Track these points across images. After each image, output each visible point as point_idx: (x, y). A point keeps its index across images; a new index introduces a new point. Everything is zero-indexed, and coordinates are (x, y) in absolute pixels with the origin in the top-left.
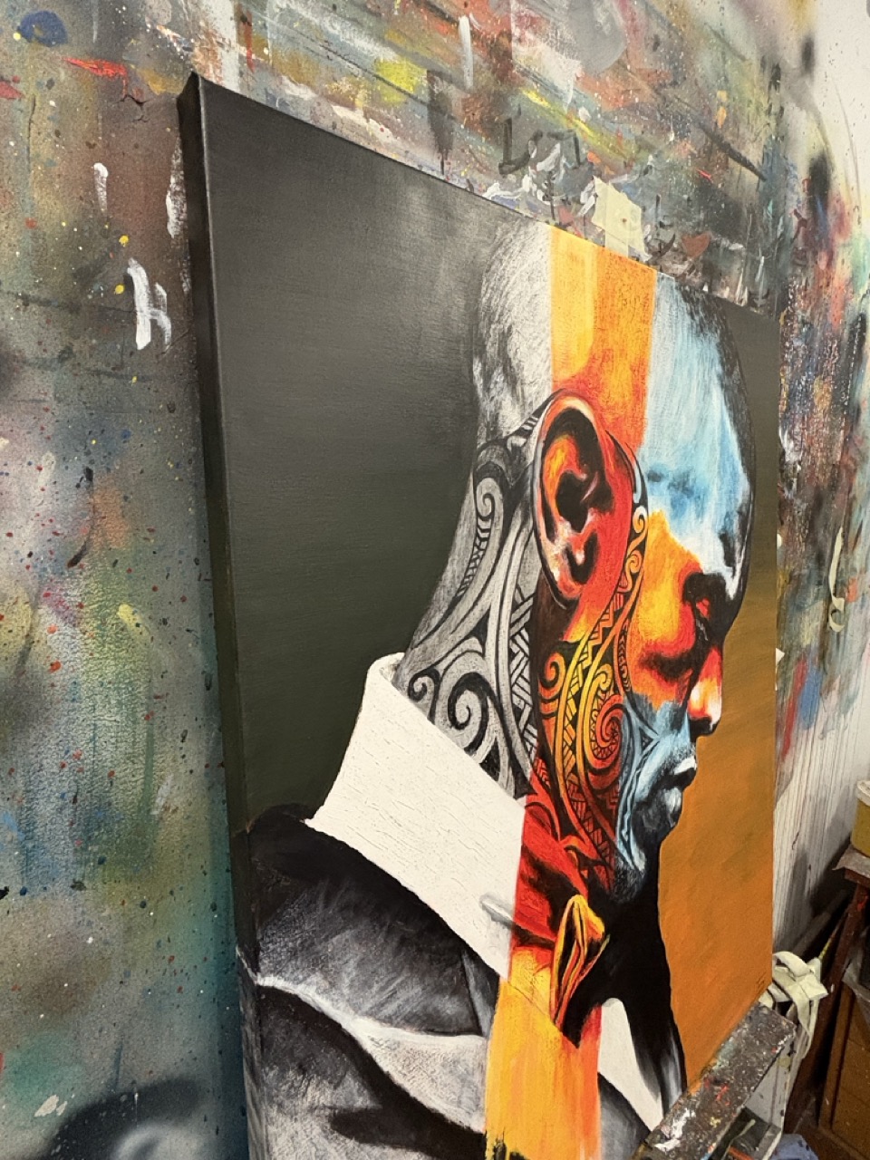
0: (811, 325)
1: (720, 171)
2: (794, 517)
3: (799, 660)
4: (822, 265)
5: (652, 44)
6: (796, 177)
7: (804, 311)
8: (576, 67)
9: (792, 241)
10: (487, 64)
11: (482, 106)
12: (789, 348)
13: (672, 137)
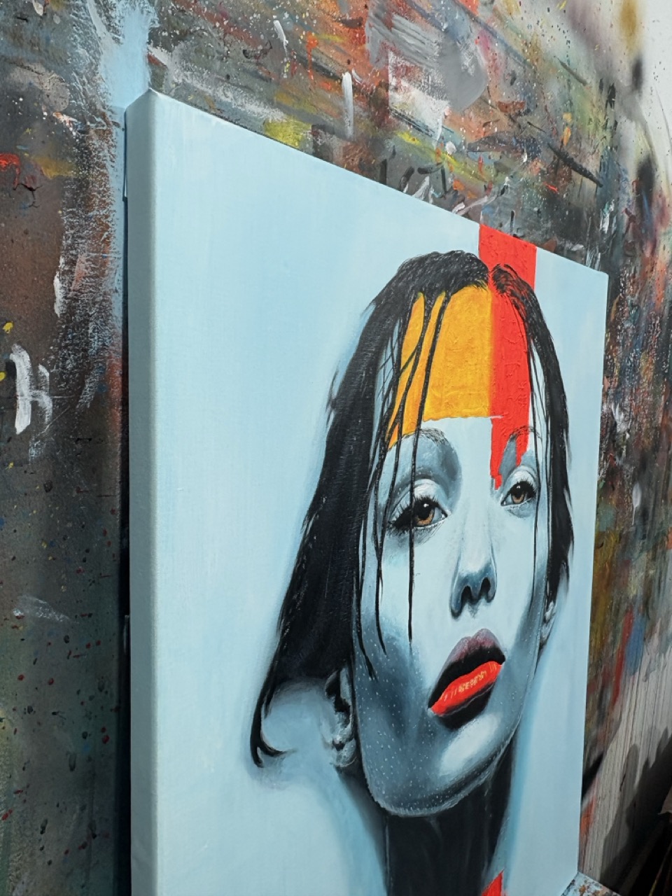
0: (639, 307)
1: (565, 183)
2: (623, 481)
3: (627, 611)
4: (648, 254)
5: (510, 78)
6: (626, 179)
7: (633, 296)
8: (444, 107)
9: (624, 236)
10: (366, 114)
11: (361, 151)
12: (620, 331)
13: (525, 159)
